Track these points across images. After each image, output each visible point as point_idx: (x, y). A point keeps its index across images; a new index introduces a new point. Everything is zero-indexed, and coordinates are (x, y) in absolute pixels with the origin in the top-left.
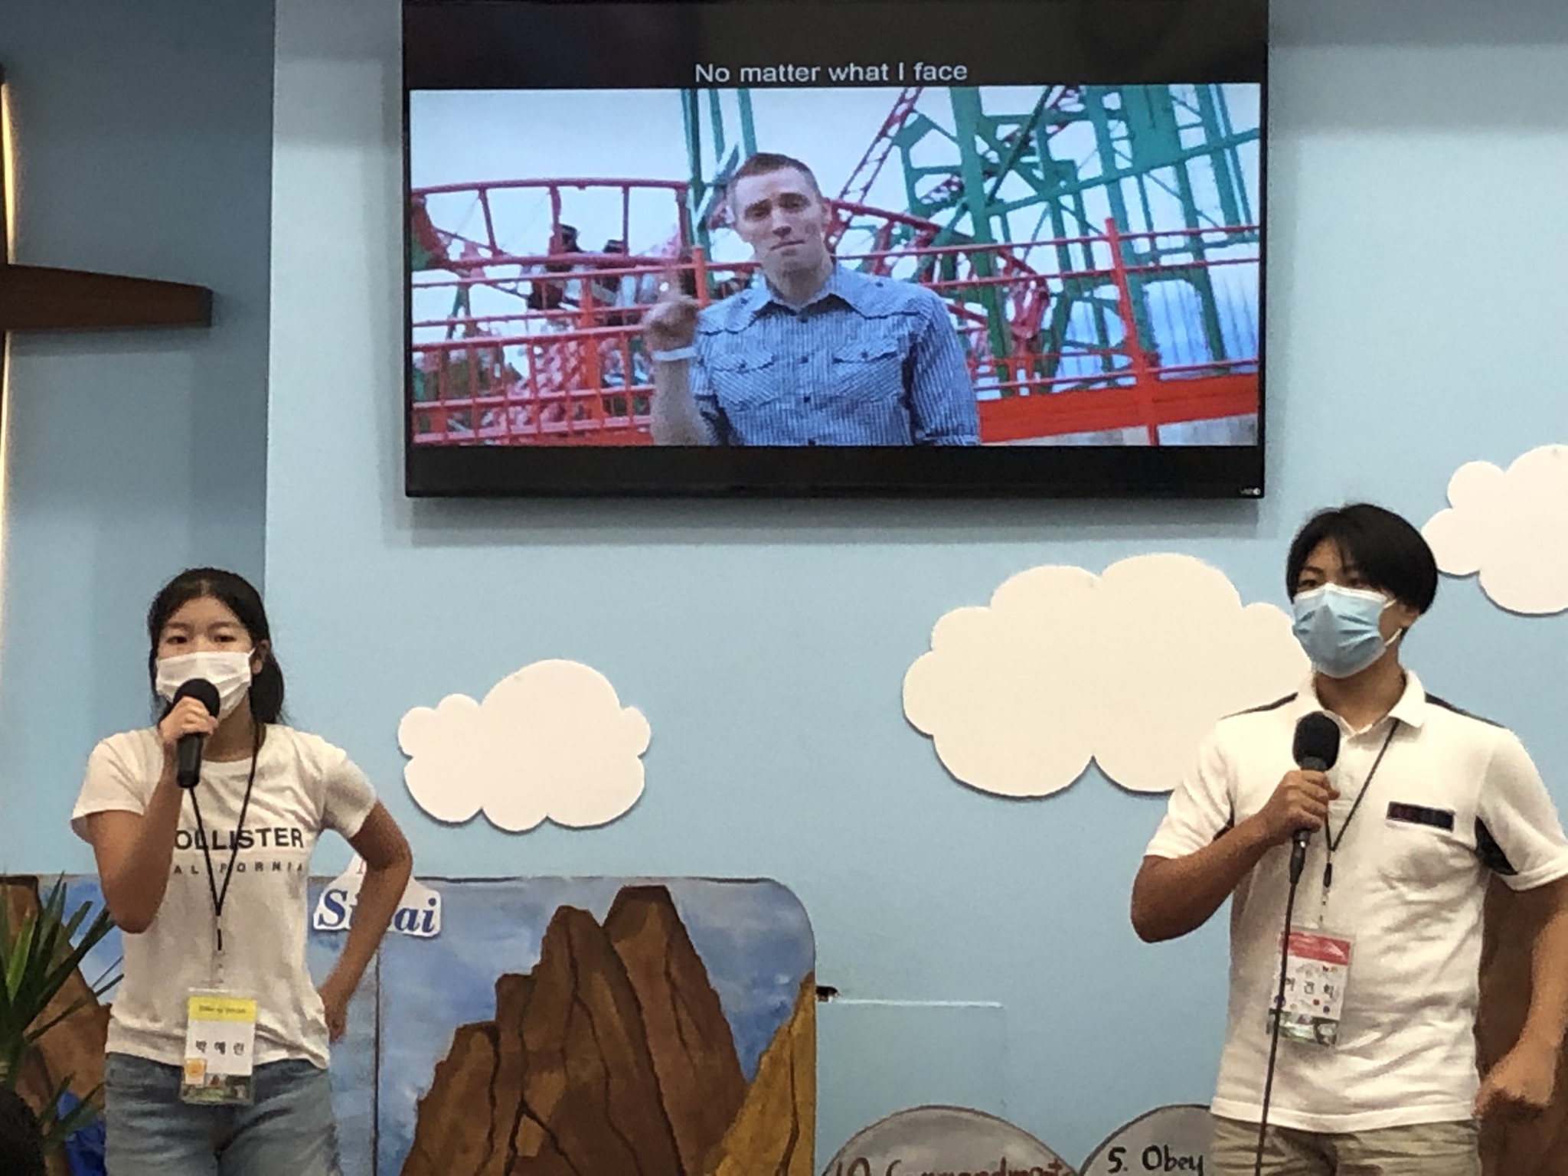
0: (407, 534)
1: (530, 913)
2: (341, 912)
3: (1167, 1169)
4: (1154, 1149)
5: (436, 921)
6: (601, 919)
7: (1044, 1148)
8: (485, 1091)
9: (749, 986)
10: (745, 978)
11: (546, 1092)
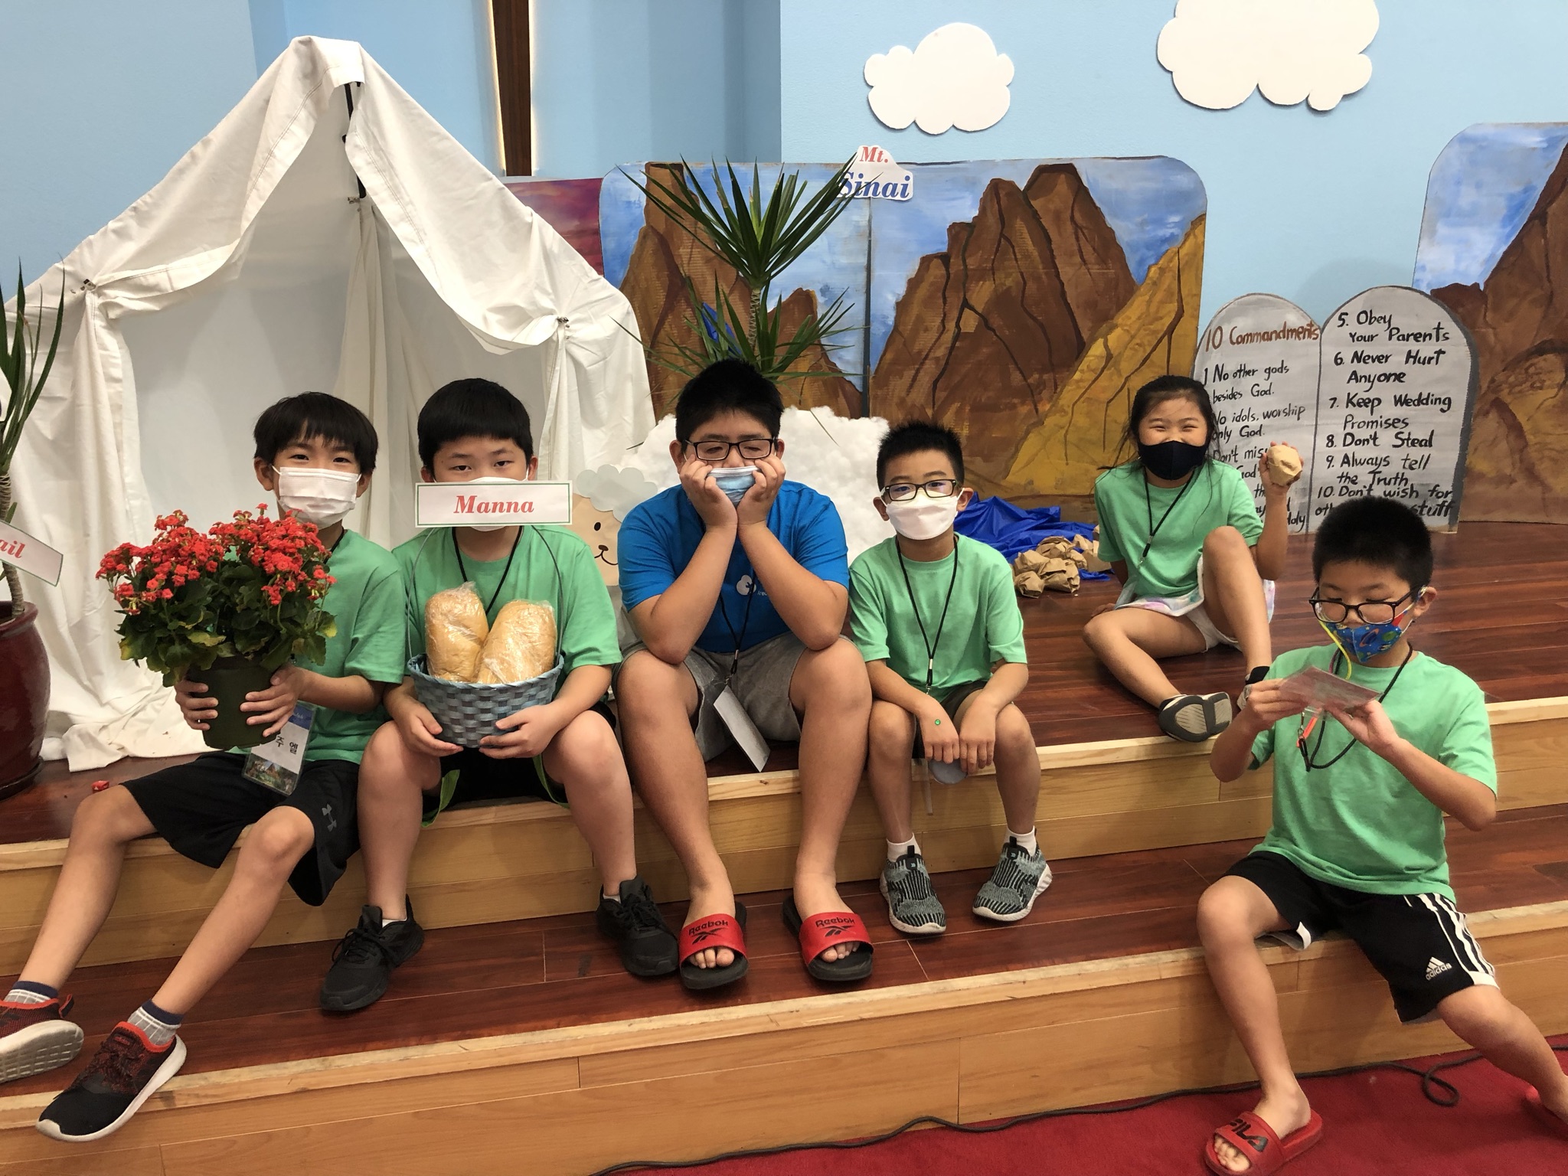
1: (971, 183)
3: (1370, 323)
4: (1365, 312)
5: (910, 190)
6: (1022, 186)
7: (1307, 315)
8: (940, 294)
9: (1143, 223)
10: (1139, 219)
11: (981, 294)
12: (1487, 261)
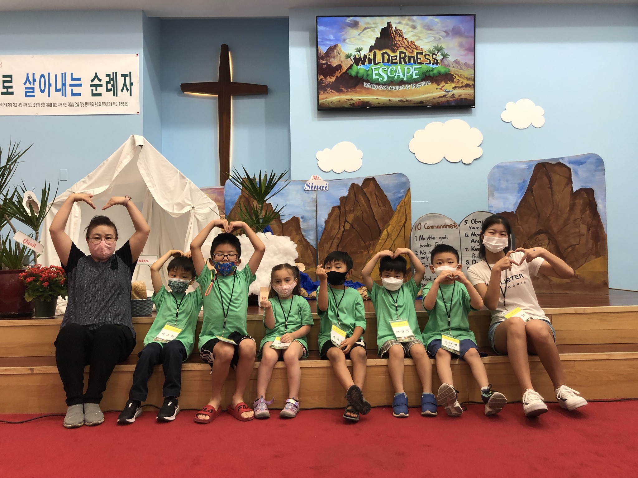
0: (317, 119)
1: (346, 185)
2: (309, 187)
3: (476, 223)
4: (473, 220)
5: (327, 188)
6: (360, 185)
7: (452, 220)
8: (338, 218)
9: (394, 193)
10: (393, 192)
11: (350, 217)
12: (515, 204)
